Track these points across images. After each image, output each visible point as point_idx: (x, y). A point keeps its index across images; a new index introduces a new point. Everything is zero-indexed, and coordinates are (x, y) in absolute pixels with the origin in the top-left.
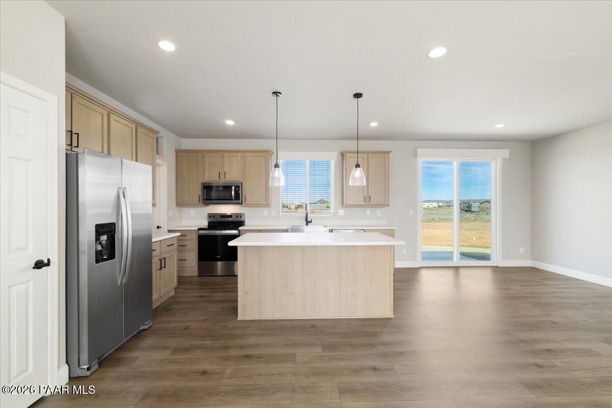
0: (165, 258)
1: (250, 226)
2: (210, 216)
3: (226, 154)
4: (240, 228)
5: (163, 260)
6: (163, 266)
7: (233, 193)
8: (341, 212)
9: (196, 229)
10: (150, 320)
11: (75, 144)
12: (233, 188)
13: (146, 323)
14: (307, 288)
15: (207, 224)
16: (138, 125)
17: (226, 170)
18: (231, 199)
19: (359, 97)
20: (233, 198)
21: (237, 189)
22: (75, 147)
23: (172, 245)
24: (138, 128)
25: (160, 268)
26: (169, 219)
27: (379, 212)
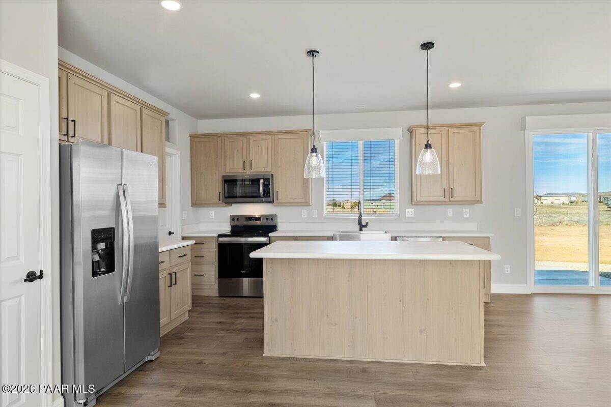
0: (176, 273)
1: (283, 232)
2: (233, 218)
3: (252, 138)
4: (270, 235)
5: (173, 275)
6: (173, 282)
7: (261, 188)
8: (410, 212)
9: (216, 235)
10: (157, 349)
11: (71, 133)
12: (262, 181)
13: (153, 353)
14: (356, 317)
15: (229, 229)
16: (144, 105)
17: (252, 158)
18: (259, 197)
19: (430, 48)
20: (262, 195)
21: (267, 183)
22: (71, 137)
23: (185, 255)
24: (144, 109)
25: (169, 285)
26: (184, 223)
27: (466, 211)
